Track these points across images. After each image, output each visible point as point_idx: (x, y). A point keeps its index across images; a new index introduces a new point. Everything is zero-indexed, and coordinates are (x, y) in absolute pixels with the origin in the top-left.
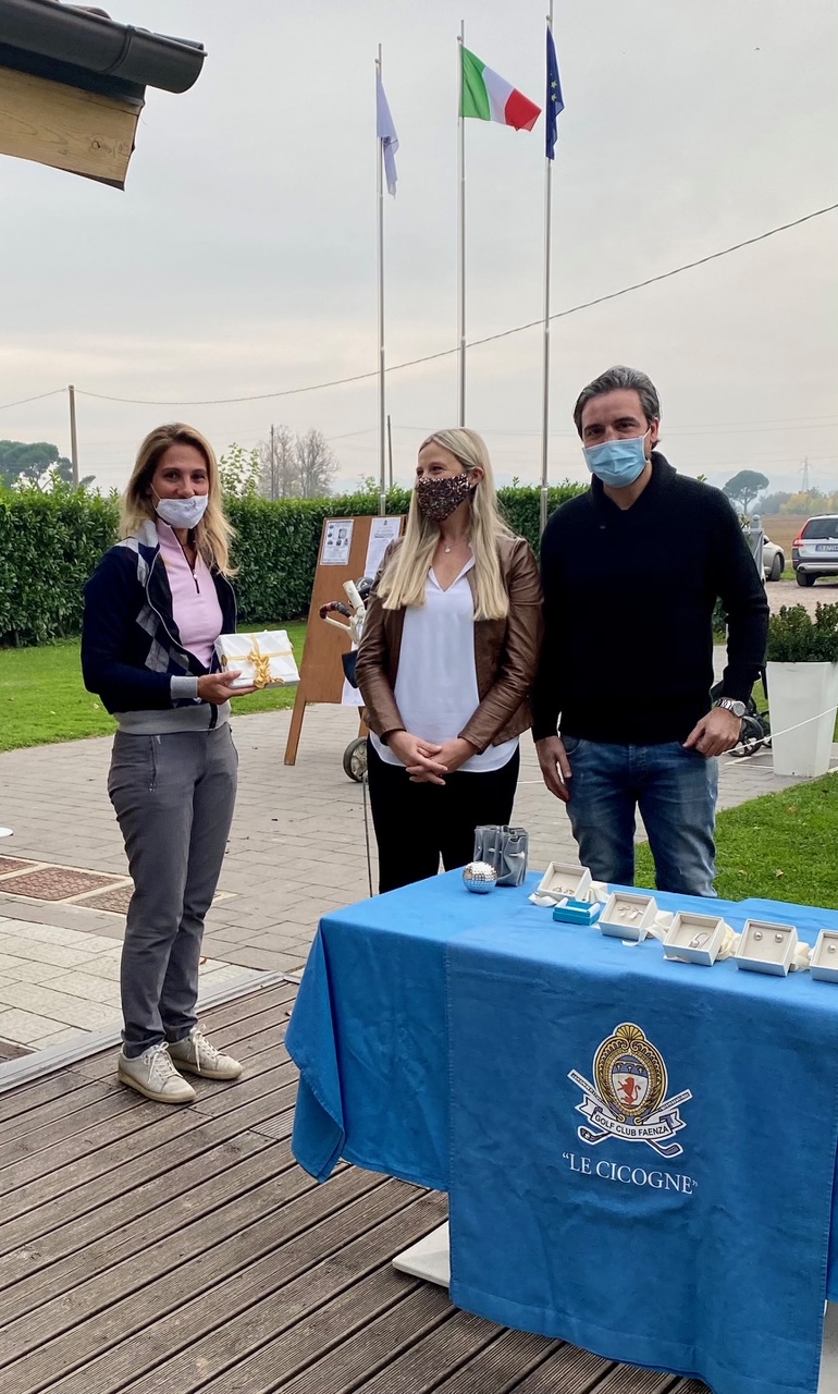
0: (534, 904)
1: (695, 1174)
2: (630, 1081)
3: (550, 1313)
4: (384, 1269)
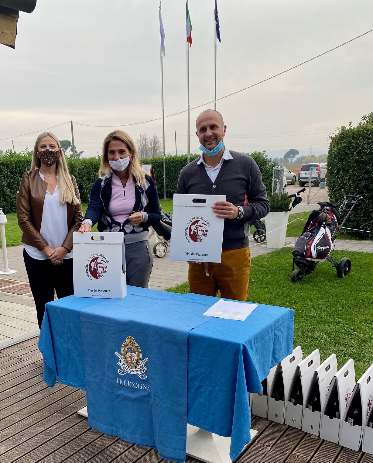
1: (150, 384)
2: (131, 355)
3: (114, 428)
4: (74, 414)
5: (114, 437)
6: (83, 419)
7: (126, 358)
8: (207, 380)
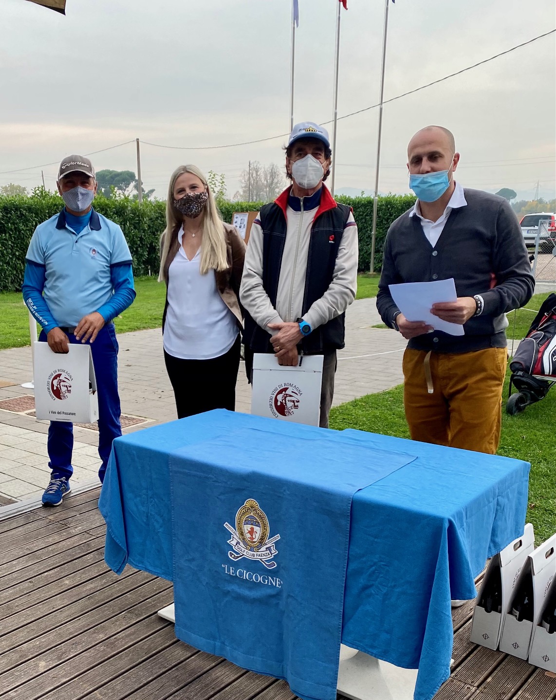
1: (282, 578)
2: (252, 529)
3: (218, 644)
4: (153, 616)
6: (166, 624)
7: (242, 534)
8: (381, 575)
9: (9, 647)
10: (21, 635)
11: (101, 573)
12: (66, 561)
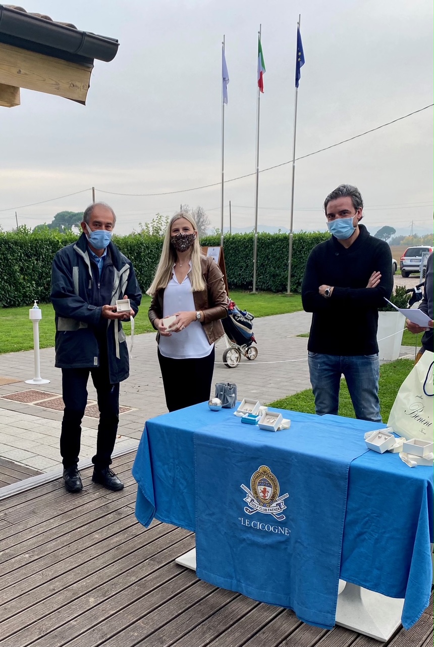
0: (235, 416)
1: (290, 528)
2: (265, 489)
3: (235, 582)
4: (171, 563)
5: (231, 592)
6: (183, 570)
8: (373, 524)
9: (63, 586)
10: (70, 577)
11: (122, 529)
12: (93, 520)
